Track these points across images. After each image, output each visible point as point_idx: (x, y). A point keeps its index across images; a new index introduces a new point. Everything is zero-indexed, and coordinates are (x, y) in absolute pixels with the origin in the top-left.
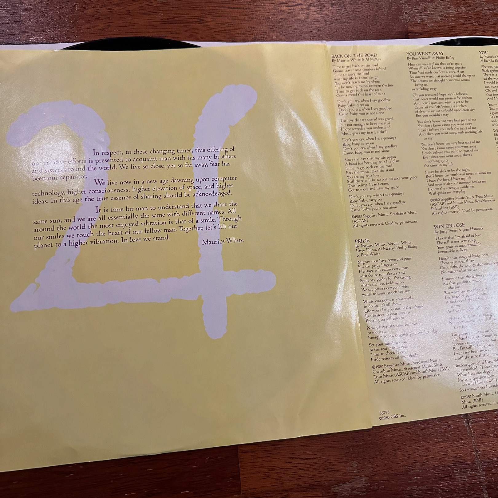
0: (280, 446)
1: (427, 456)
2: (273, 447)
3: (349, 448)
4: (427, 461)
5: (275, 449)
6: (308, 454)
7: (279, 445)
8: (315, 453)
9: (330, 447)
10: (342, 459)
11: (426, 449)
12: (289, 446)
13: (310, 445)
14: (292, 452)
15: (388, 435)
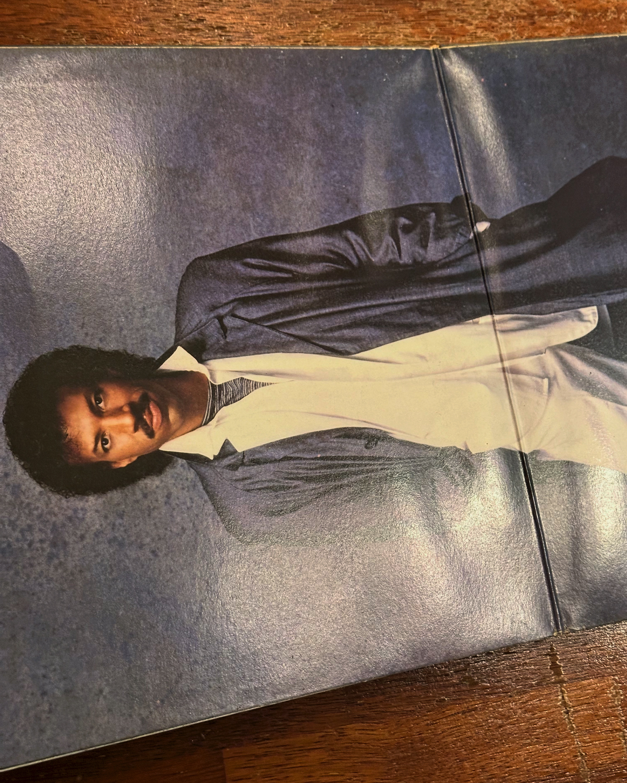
0: (288, 767)
1: (508, 767)
2: (279, 768)
3: (391, 762)
4: (509, 775)
5: (282, 772)
6: (332, 776)
7: (287, 765)
8: (342, 773)
9: (365, 762)
10: (382, 779)
11: (507, 756)
12: (303, 765)
13: (334, 761)
14: (308, 775)
15: (450, 739)
